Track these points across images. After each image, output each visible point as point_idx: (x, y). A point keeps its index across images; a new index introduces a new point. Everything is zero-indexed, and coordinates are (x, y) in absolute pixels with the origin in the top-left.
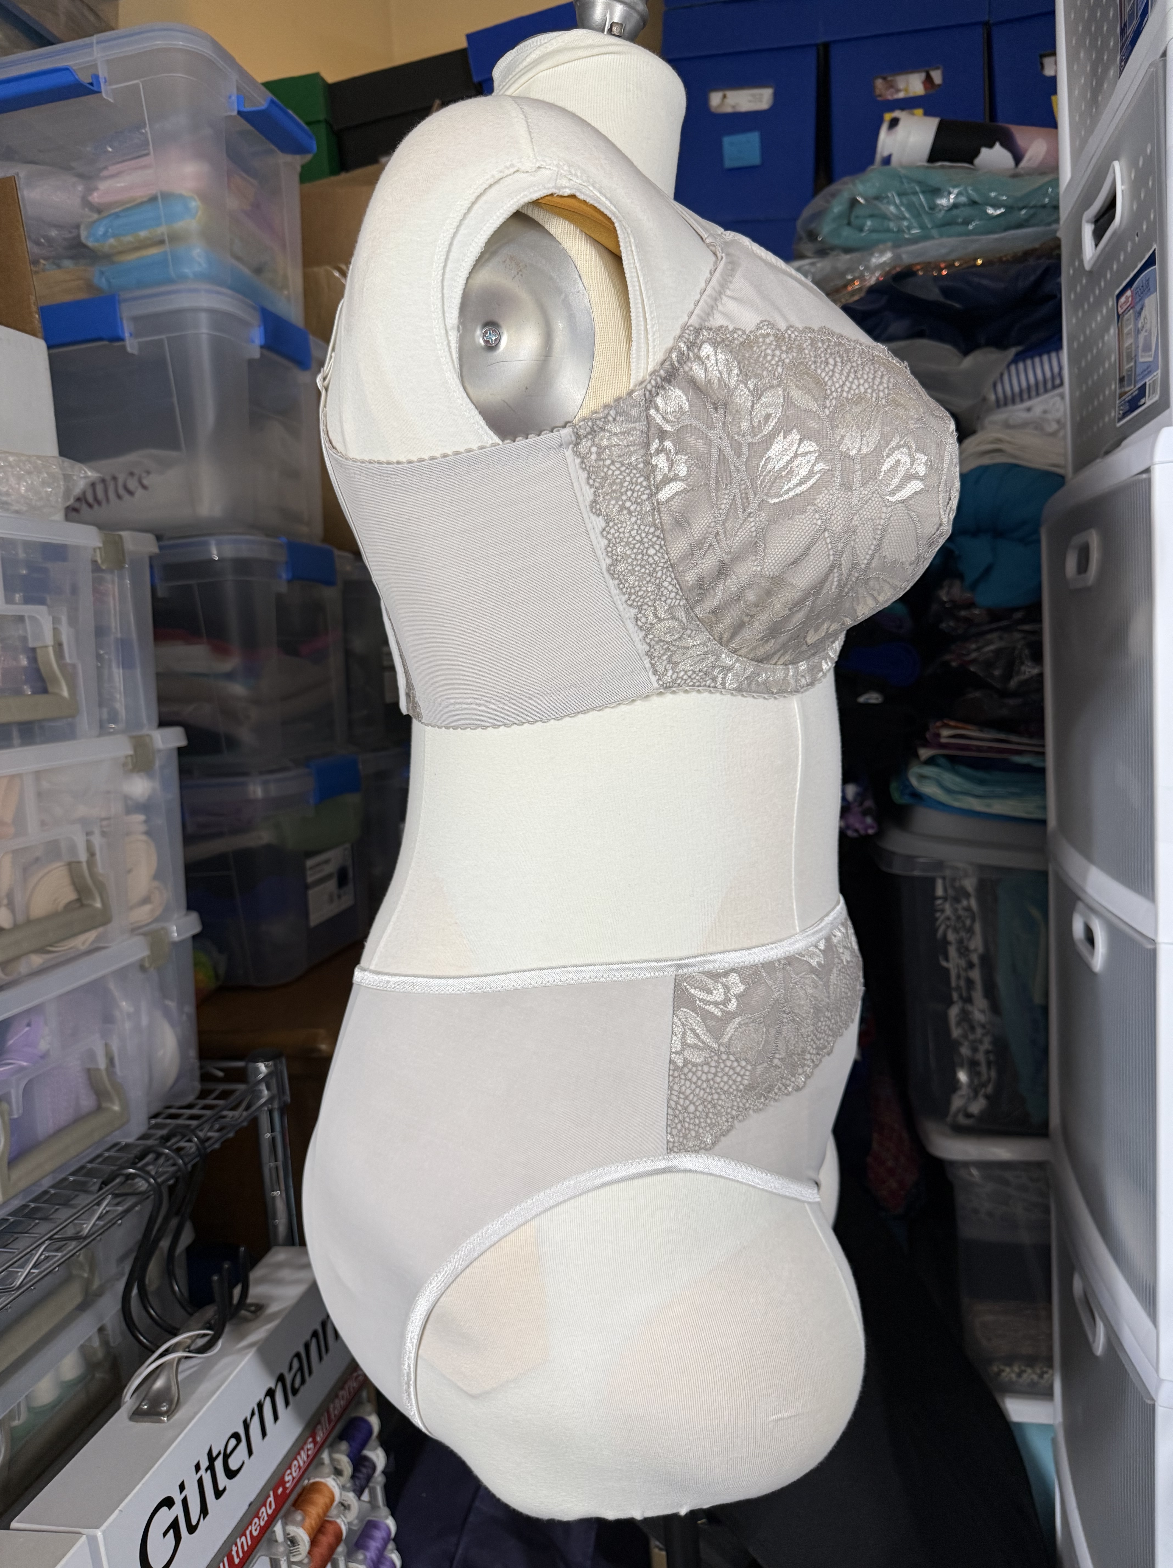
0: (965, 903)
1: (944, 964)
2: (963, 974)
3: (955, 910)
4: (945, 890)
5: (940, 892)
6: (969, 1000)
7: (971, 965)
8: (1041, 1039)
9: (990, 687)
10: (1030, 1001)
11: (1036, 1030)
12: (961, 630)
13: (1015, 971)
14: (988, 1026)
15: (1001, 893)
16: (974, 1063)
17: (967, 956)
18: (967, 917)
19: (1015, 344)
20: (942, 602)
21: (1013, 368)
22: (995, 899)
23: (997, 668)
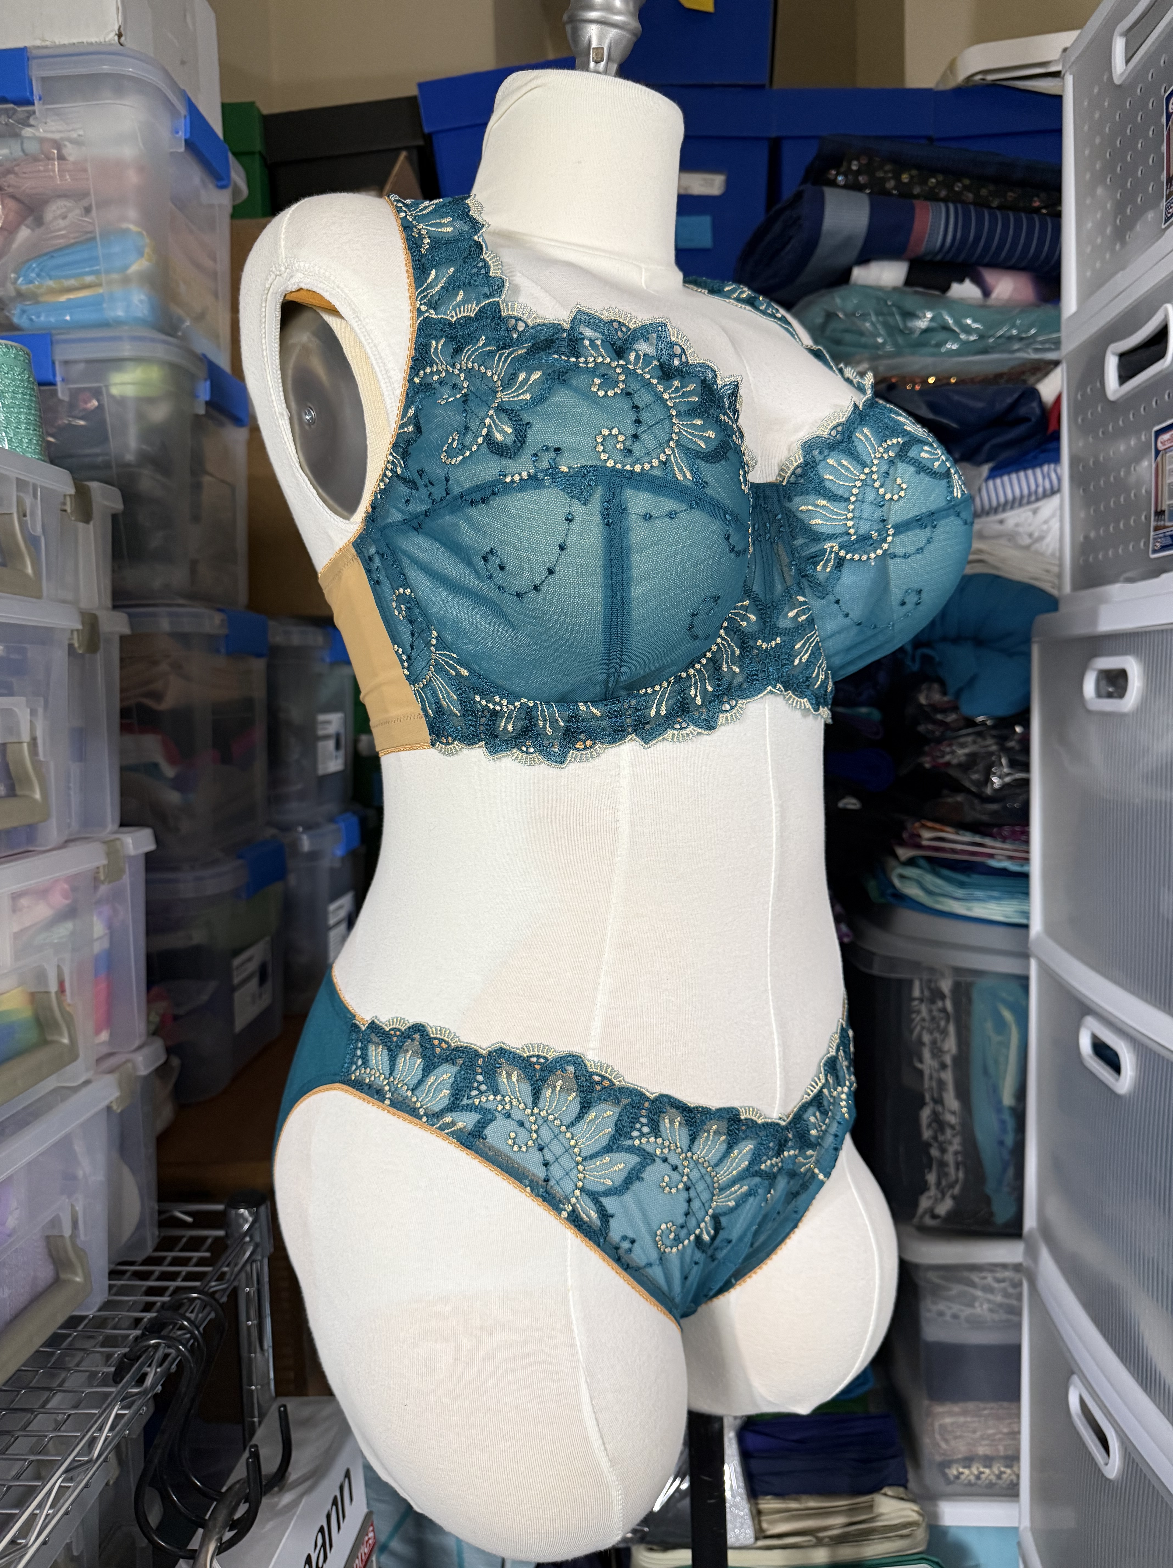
0: (940, 1004)
1: (919, 1066)
2: (935, 1075)
3: (930, 1011)
4: (922, 992)
5: (916, 993)
6: (939, 1101)
7: (943, 1066)
8: (1009, 1140)
9: (968, 791)
10: (999, 1102)
11: (1004, 1130)
12: (937, 734)
13: (986, 1072)
14: (958, 1128)
15: (975, 995)
16: (943, 1164)
17: (940, 1057)
18: (942, 1019)
19: (986, 461)
20: (921, 706)
21: (991, 483)
22: (970, 1000)
23: (975, 773)
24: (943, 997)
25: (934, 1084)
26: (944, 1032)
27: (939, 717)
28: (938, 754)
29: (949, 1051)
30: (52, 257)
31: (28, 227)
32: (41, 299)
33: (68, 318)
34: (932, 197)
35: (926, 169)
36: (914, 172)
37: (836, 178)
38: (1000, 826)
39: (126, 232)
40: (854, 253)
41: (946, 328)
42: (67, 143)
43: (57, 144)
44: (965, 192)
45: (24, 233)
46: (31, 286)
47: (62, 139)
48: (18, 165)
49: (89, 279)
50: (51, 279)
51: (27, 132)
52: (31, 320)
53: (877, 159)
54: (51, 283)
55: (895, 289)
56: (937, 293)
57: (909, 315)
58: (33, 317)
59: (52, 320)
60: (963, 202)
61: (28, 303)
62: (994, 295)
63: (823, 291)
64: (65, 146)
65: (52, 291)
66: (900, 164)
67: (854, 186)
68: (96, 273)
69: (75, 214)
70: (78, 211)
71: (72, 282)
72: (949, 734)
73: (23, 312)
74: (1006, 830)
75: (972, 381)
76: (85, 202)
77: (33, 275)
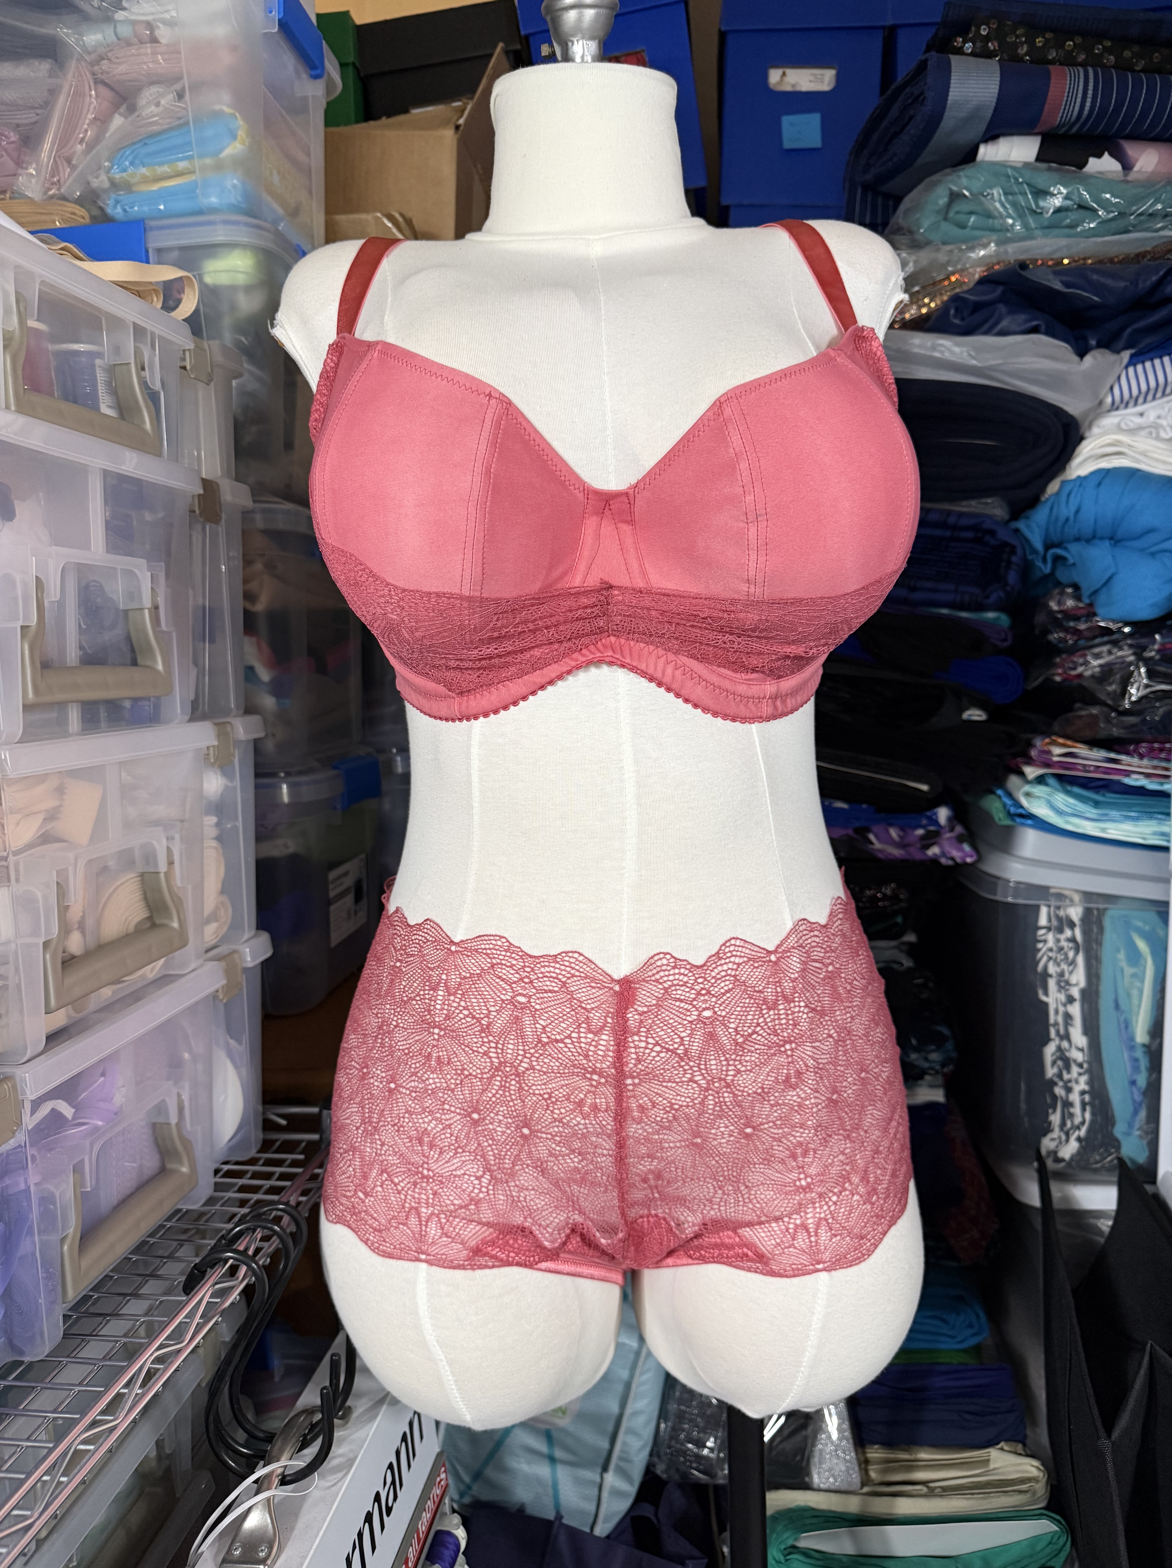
0: (1068, 933)
1: (1044, 998)
2: (1061, 1009)
3: (1058, 941)
4: (1050, 920)
5: (1043, 921)
6: (1067, 1037)
7: (1071, 1000)
8: (1142, 1080)
9: (1104, 704)
10: (1132, 1039)
11: (1136, 1069)
12: (1070, 642)
13: (1117, 1007)
14: (1085, 1066)
15: (1107, 923)
16: (1067, 1104)
17: (1067, 990)
18: (1071, 949)
19: (1126, 348)
20: (1051, 612)
21: (1131, 370)
22: (1101, 929)
23: (1110, 684)
24: (1072, 925)
25: (1060, 1019)
26: (1073, 963)
27: (1072, 624)
28: (1071, 665)
29: (1076, 985)
30: (146, 144)
31: (121, 115)
32: (134, 189)
33: (162, 207)
34: (1069, 61)
35: (1062, 32)
36: (1049, 35)
37: (962, 47)
38: (1137, 742)
39: (219, 114)
40: (983, 127)
41: (1082, 207)
42: (161, 25)
43: (149, 26)
44: (1106, 55)
45: (118, 121)
46: (124, 174)
47: (154, 20)
48: (111, 50)
49: (182, 165)
50: (144, 166)
51: (120, 15)
52: (125, 210)
53: (1009, 23)
54: (144, 170)
55: (1026, 165)
56: (1073, 168)
57: (1042, 193)
58: (127, 207)
59: (146, 209)
60: (1103, 66)
61: (122, 193)
62: (1136, 168)
63: (947, 171)
64: (158, 27)
65: (146, 180)
66: (1034, 27)
67: (984, 54)
68: (190, 158)
69: (168, 99)
70: (170, 97)
71: (166, 169)
72: (1082, 642)
73: (117, 202)
74: (1143, 748)
75: (1111, 261)
76: (178, 86)
77: (127, 163)
